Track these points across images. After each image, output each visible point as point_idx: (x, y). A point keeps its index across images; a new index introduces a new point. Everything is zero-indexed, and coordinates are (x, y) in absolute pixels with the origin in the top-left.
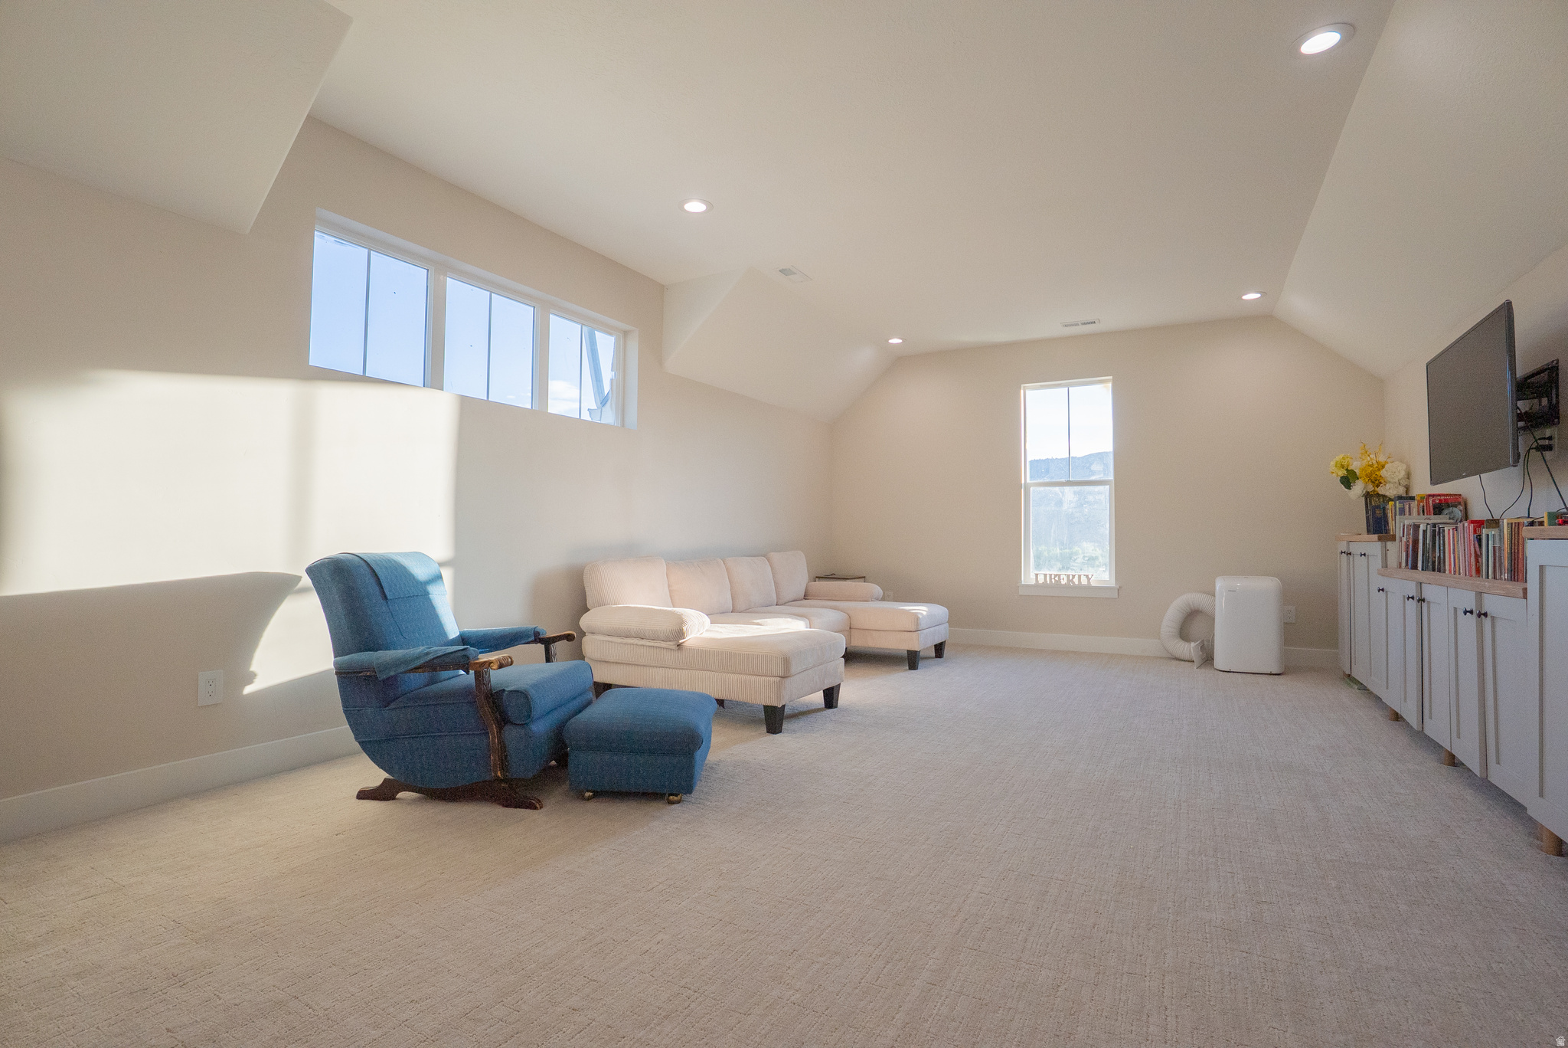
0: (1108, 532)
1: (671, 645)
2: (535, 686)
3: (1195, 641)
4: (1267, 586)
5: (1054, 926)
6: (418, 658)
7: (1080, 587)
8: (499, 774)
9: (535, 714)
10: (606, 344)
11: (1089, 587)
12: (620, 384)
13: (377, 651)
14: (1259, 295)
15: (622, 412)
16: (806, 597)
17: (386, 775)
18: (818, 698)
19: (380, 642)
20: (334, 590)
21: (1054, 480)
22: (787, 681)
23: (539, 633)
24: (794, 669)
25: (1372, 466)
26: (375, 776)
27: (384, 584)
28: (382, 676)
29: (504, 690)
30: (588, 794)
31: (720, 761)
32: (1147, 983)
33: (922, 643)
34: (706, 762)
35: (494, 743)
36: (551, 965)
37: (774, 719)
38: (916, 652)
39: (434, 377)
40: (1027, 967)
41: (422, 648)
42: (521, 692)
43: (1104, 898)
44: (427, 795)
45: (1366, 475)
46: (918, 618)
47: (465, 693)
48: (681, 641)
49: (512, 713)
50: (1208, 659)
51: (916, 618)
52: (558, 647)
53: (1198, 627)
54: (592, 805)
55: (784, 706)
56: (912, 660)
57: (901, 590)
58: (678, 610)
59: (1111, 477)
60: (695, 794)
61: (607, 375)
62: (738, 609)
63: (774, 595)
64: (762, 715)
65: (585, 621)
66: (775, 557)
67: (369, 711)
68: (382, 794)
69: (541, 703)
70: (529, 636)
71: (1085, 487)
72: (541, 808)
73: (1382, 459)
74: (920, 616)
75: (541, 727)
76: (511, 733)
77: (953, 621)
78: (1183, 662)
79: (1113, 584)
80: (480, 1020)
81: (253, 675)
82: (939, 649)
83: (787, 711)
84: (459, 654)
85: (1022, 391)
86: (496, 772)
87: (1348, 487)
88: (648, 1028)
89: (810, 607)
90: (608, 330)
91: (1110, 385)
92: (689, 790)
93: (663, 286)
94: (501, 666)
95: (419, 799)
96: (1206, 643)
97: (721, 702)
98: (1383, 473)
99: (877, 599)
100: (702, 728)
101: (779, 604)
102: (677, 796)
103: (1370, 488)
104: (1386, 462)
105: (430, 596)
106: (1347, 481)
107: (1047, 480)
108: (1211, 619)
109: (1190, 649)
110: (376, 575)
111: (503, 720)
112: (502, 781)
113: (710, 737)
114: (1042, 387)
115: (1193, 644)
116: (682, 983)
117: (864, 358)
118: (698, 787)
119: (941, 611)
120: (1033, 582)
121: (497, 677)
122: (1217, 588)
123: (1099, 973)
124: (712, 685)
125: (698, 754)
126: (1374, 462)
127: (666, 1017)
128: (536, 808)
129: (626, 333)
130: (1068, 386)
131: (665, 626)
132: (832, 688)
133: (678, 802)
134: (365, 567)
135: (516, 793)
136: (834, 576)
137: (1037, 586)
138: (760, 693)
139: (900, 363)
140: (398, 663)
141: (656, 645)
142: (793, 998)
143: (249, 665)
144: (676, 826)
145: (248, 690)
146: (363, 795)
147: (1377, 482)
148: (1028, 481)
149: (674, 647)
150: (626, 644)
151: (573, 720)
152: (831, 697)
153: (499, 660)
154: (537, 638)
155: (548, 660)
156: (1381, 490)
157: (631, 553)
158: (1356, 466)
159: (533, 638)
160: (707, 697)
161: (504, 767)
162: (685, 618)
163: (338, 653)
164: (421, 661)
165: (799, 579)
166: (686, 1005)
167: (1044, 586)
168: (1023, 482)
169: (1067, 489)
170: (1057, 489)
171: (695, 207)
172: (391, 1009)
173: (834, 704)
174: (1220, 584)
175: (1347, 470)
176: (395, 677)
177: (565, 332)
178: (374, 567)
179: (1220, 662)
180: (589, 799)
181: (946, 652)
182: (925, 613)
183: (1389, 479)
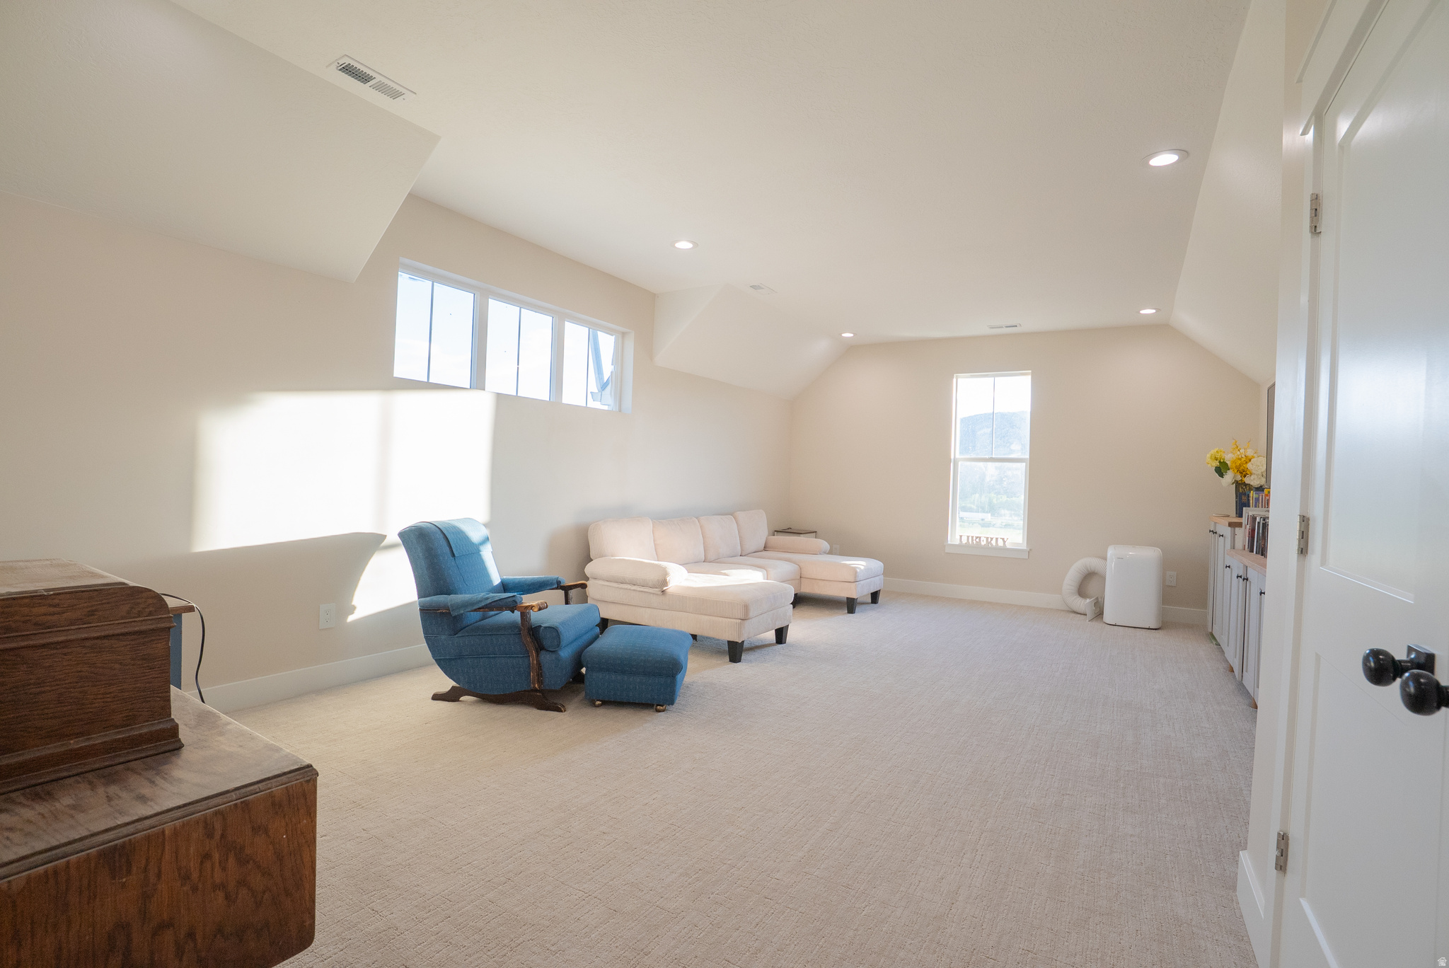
0: (1022, 503)
1: (657, 591)
2: (563, 623)
3: (1090, 598)
4: (1149, 555)
5: (918, 802)
6: (481, 601)
7: (997, 548)
8: (536, 686)
9: (563, 643)
10: (607, 342)
11: (1004, 549)
12: (619, 375)
13: (449, 594)
14: (1154, 311)
15: (619, 398)
16: (765, 548)
17: (454, 684)
18: (771, 636)
19: (451, 588)
20: (419, 549)
21: (979, 457)
22: (747, 623)
23: (560, 582)
24: (751, 614)
25: (1240, 459)
26: (446, 684)
27: (453, 546)
28: (454, 614)
29: (541, 626)
30: (598, 703)
31: (694, 682)
32: (970, 837)
33: (860, 592)
34: (684, 682)
35: (533, 663)
36: (586, 809)
37: (735, 652)
38: (854, 599)
39: (478, 381)
40: (894, 824)
41: (483, 594)
42: (553, 628)
43: (957, 786)
44: (484, 699)
45: (1236, 467)
46: (856, 572)
47: (512, 626)
48: (665, 588)
49: (546, 643)
50: (1099, 614)
51: (854, 571)
52: (572, 593)
53: (1092, 587)
54: (601, 711)
55: (743, 642)
56: (851, 605)
57: (845, 546)
58: (663, 564)
59: (1027, 456)
60: (676, 705)
61: (608, 368)
62: (710, 560)
63: (739, 547)
64: (726, 648)
65: (589, 569)
66: (740, 515)
67: (443, 637)
68: (450, 697)
69: (567, 635)
70: (552, 584)
71: (1005, 463)
72: (565, 711)
73: (1250, 453)
74: (858, 570)
75: (566, 653)
76: (546, 657)
77: (887, 572)
78: (1079, 615)
79: (1024, 547)
80: (547, 836)
81: (354, 608)
82: (875, 597)
83: (746, 645)
84: (510, 600)
85: (955, 380)
86: (534, 684)
87: (1221, 475)
88: (650, 845)
89: (769, 558)
90: (609, 331)
91: (1030, 377)
92: (672, 702)
93: (655, 294)
94: (540, 609)
95: (477, 702)
96: (1100, 600)
97: (694, 637)
98: (1249, 466)
99: (825, 553)
100: (682, 658)
101: (744, 555)
102: (662, 706)
103: (1239, 478)
104: (1253, 457)
105: (481, 553)
106: (1221, 470)
107: (974, 456)
108: (1103, 578)
109: (1083, 604)
110: (447, 538)
111: (540, 648)
112: (536, 690)
113: (686, 664)
114: (972, 377)
115: (1088, 600)
116: (670, 822)
117: (821, 348)
118: (677, 701)
119: (877, 565)
120: (957, 542)
121: (535, 617)
122: (1109, 555)
123: (940, 830)
124: (686, 623)
125: (679, 677)
126: (1243, 456)
127: (661, 839)
128: (562, 711)
129: (624, 334)
130: (994, 376)
131: (653, 577)
132: (782, 628)
133: (663, 711)
134: (439, 532)
135: (547, 700)
136: (789, 531)
137: (960, 546)
138: (726, 632)
139: (852, 352)
140: (465, 605)
141: (645, 590)
142: (740, 834)
143: (351, 602)
144: (662, 727)
145: (351, 618)
146: (437, 697)
147: (1244, 473)
148: (957, 456)
149: (660, 593)
150: (621, 588)
151: (588, 649)
152: (781, 635)
153: (538, 604)
154: (559, 586)
155: (567, 602)
156: (1247, 480)
157: (625, 514)
158: (1229, 458)
159: (556, 586)
160: (683, 634)
161: (540, 682)
162: (668, 570)
163: (422, 593)
164: (483, 604)
165: (759, 531)
166: (674, 833)
167: (967, 545)
168: (952, 457)
169: (990, 465)
170: (981, 464)
171: (684, 245)
172: (492, 828)
173: (783, 641)
174: (1111, 552)
175: (1220, 462)
176: (462, 614)
177: (576, 335)
178: (445, 532)
179: (1108, 617)
180: (598, 706)
181: (881, 598)
182: (862, 568)
183: (1254, 472)
